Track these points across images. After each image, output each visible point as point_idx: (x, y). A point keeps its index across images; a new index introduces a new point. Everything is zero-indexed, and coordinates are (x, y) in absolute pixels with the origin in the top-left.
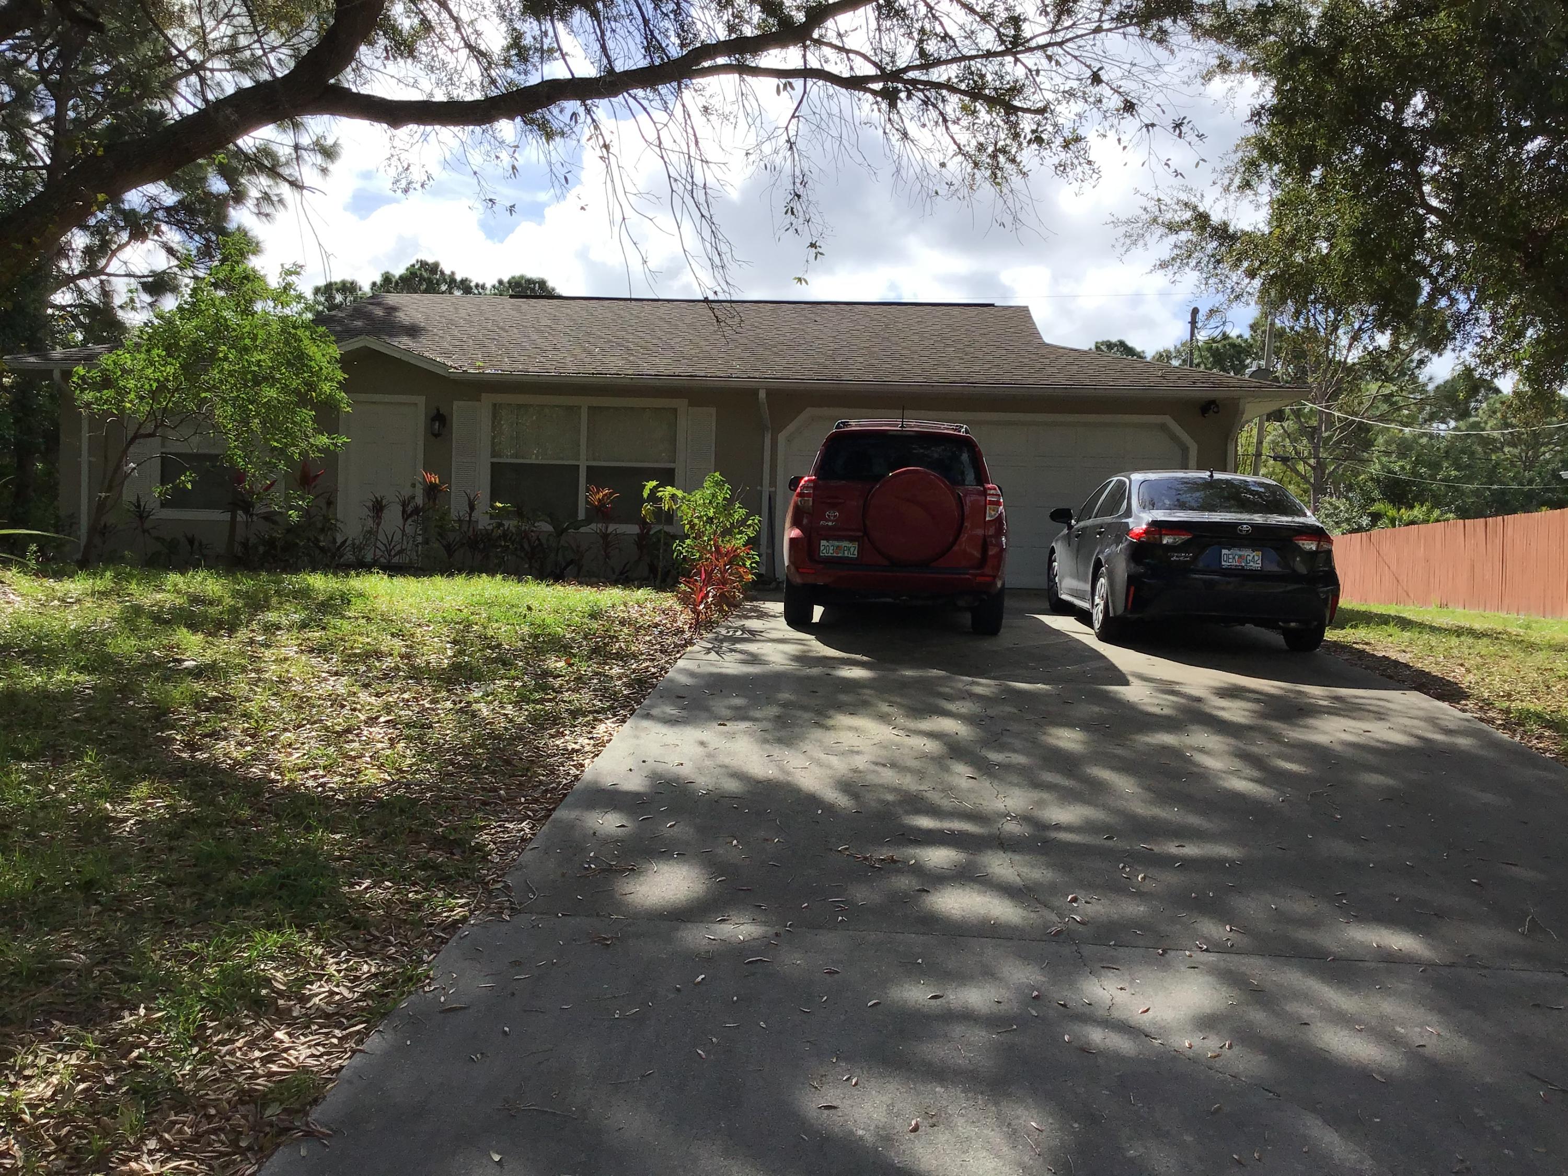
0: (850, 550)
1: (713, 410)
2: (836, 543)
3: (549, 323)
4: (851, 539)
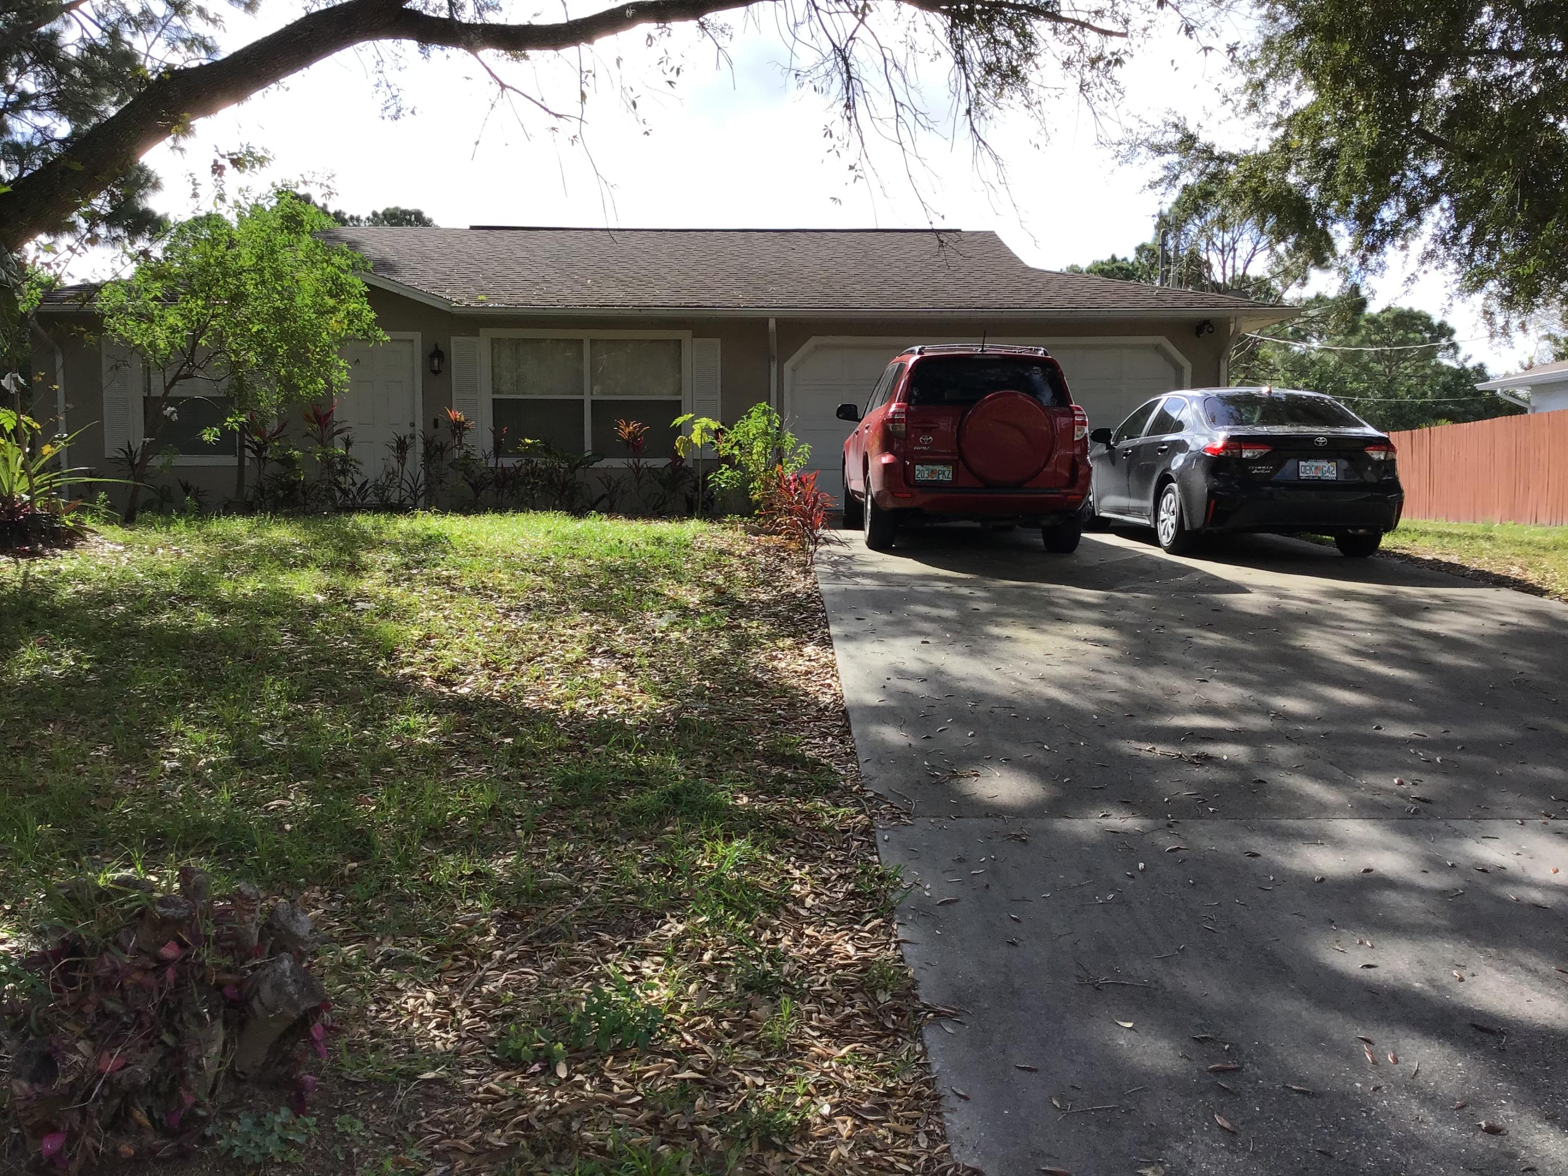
0: (945, 473)
1: (717, 341)
2: (931, 467)
3: (524, 254)
4: (944, 463)
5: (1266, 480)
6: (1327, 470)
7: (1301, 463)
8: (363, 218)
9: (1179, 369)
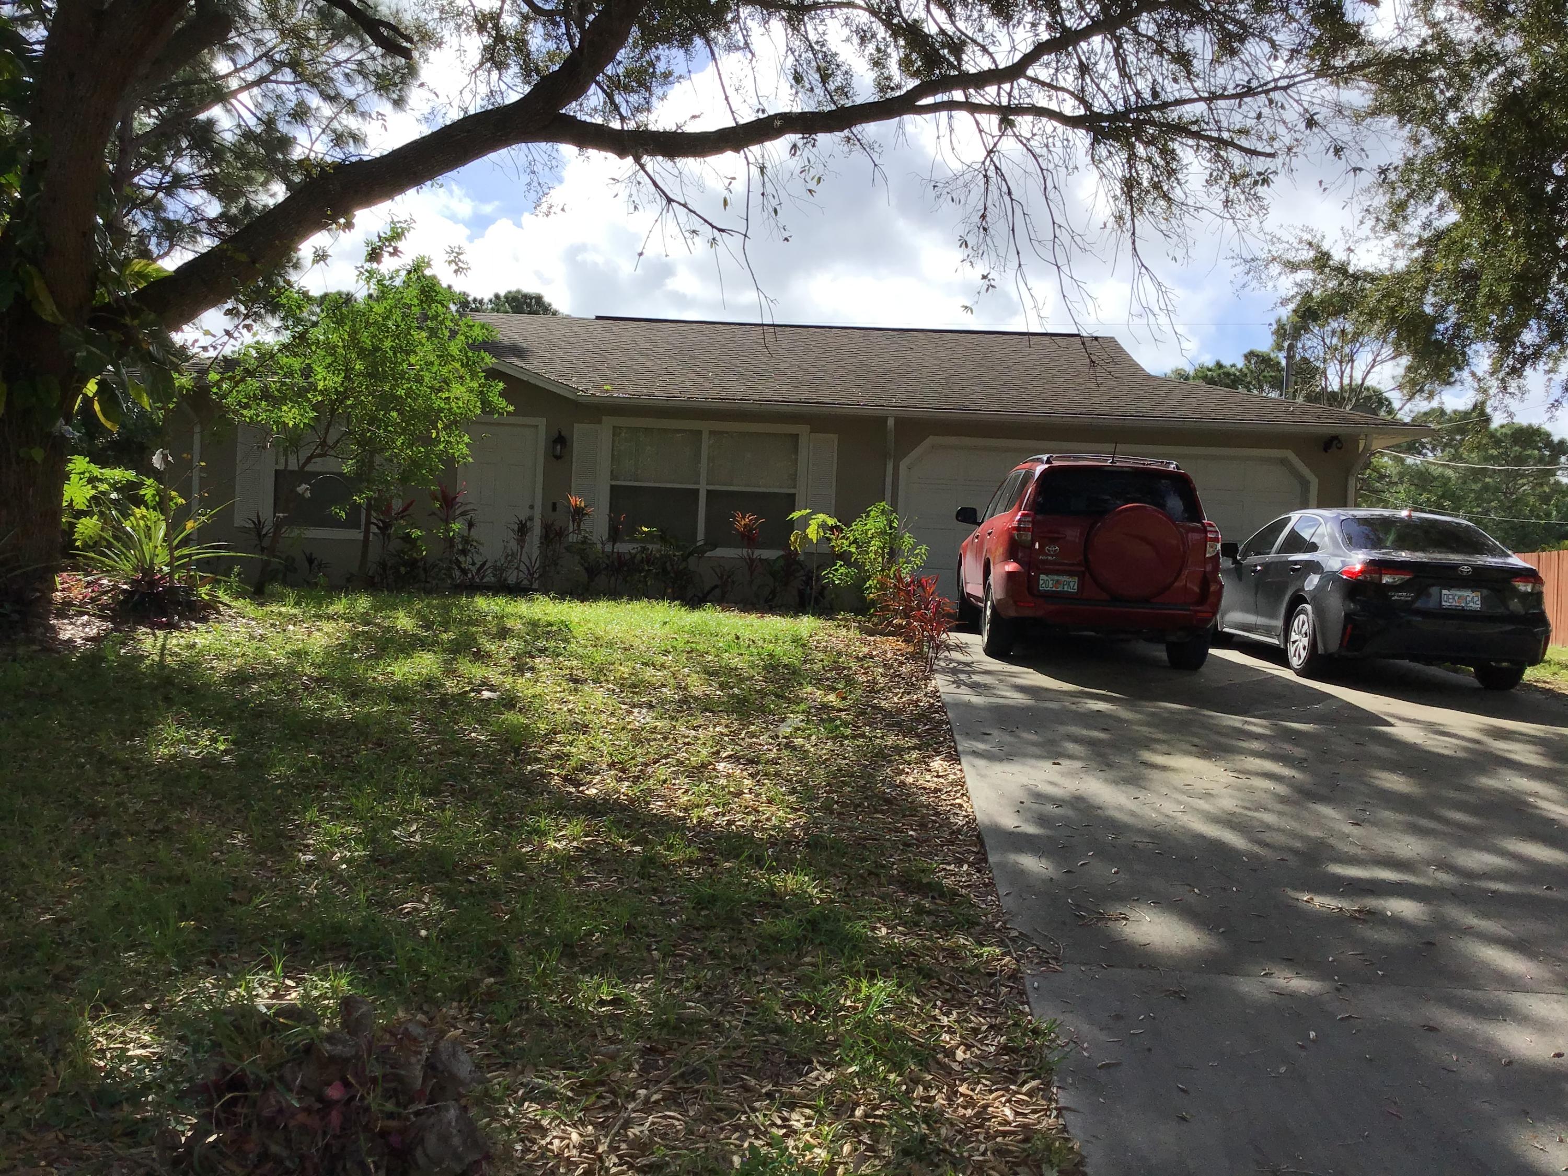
0: (1070, 584)
1: (834, 437)
2: (1056, 577)
3: (648, 345)
4: (1070, 574)
5: (1407, 607)
6: (1471, 600)
7: (1444, 592)
8: (486, 300)
9: (1305, 484)
